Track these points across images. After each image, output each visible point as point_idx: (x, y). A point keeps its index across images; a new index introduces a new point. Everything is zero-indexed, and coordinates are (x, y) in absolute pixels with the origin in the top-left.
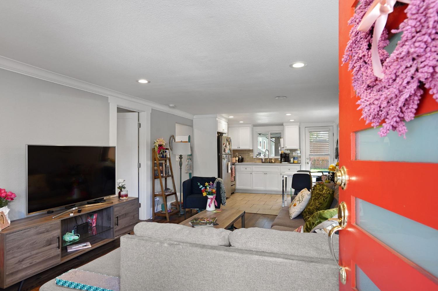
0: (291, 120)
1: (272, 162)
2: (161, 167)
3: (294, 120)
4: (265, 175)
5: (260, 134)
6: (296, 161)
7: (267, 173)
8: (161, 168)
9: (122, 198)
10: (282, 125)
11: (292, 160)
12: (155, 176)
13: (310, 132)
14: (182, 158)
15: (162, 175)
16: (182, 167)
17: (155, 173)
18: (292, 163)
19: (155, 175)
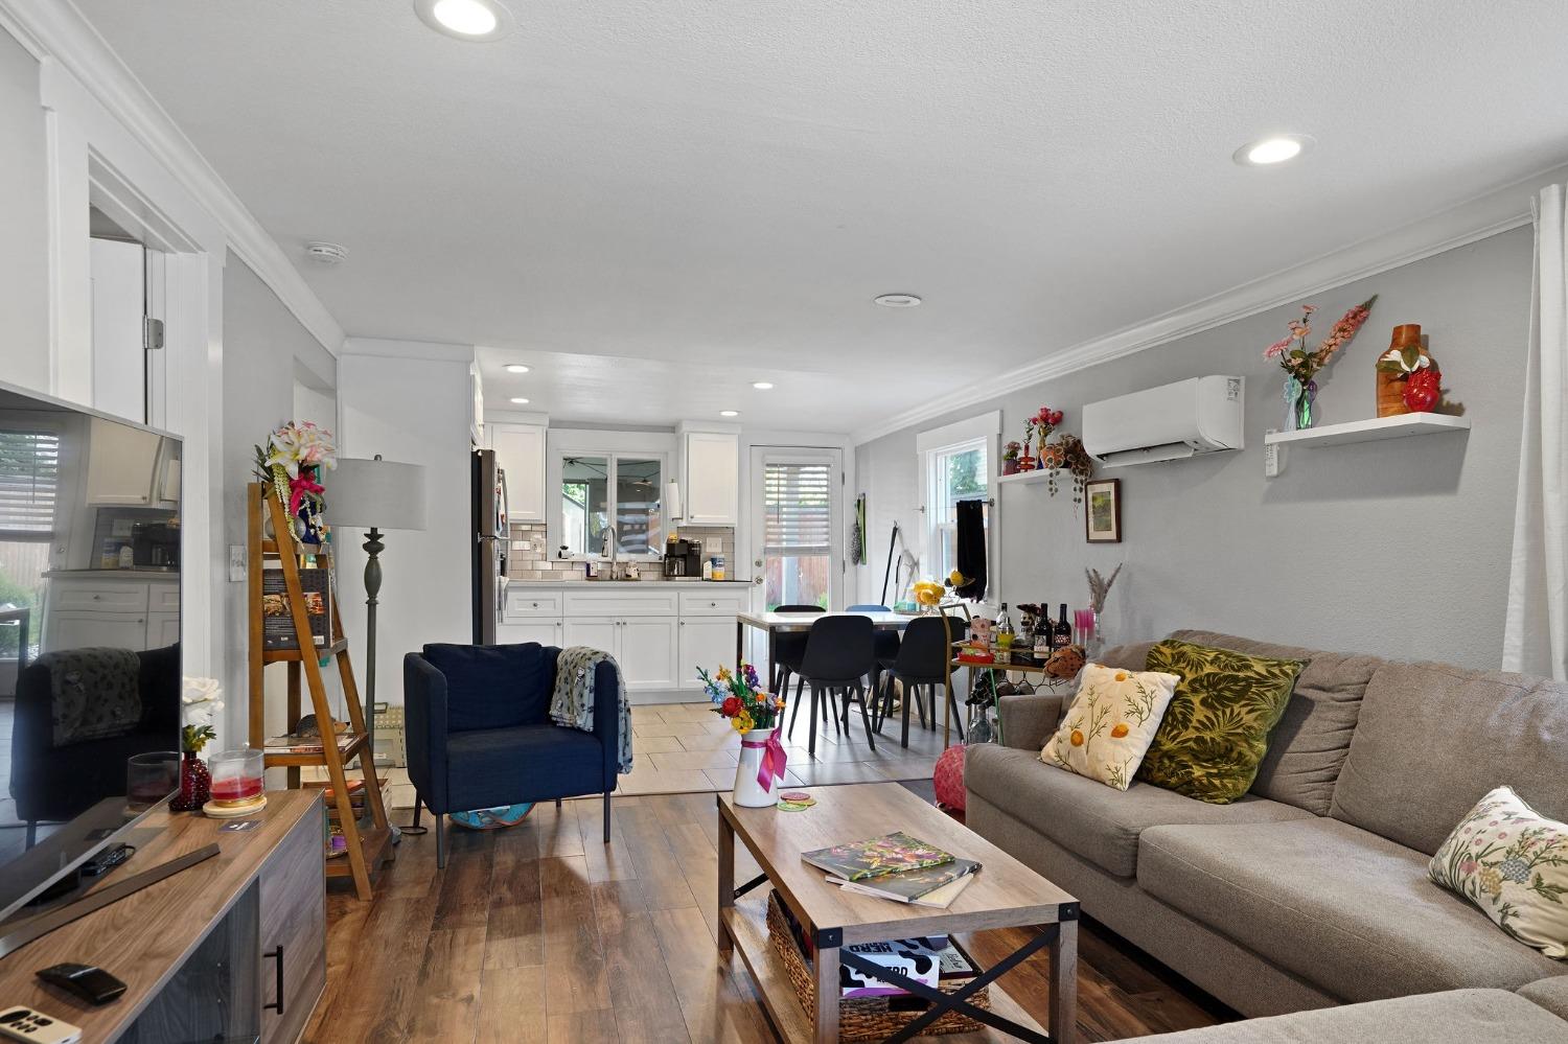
0: (724, 413)
1: (628, 577)
2: (311, 594)
3: (735, 414)
4: (618, 630)
5: (571, 462)
6: (720, 572)
7: (627, 620)
8: (310, 601)
9: (217, 805)
10: (672, 429)
11: (707, 567)
12: (266, 649)
13: (768, 465)
14: (381, 548)
15: (320, 639)
16: (379, 597)
17: (264, 629)
18: (707, 580)
19: (265, 642)
